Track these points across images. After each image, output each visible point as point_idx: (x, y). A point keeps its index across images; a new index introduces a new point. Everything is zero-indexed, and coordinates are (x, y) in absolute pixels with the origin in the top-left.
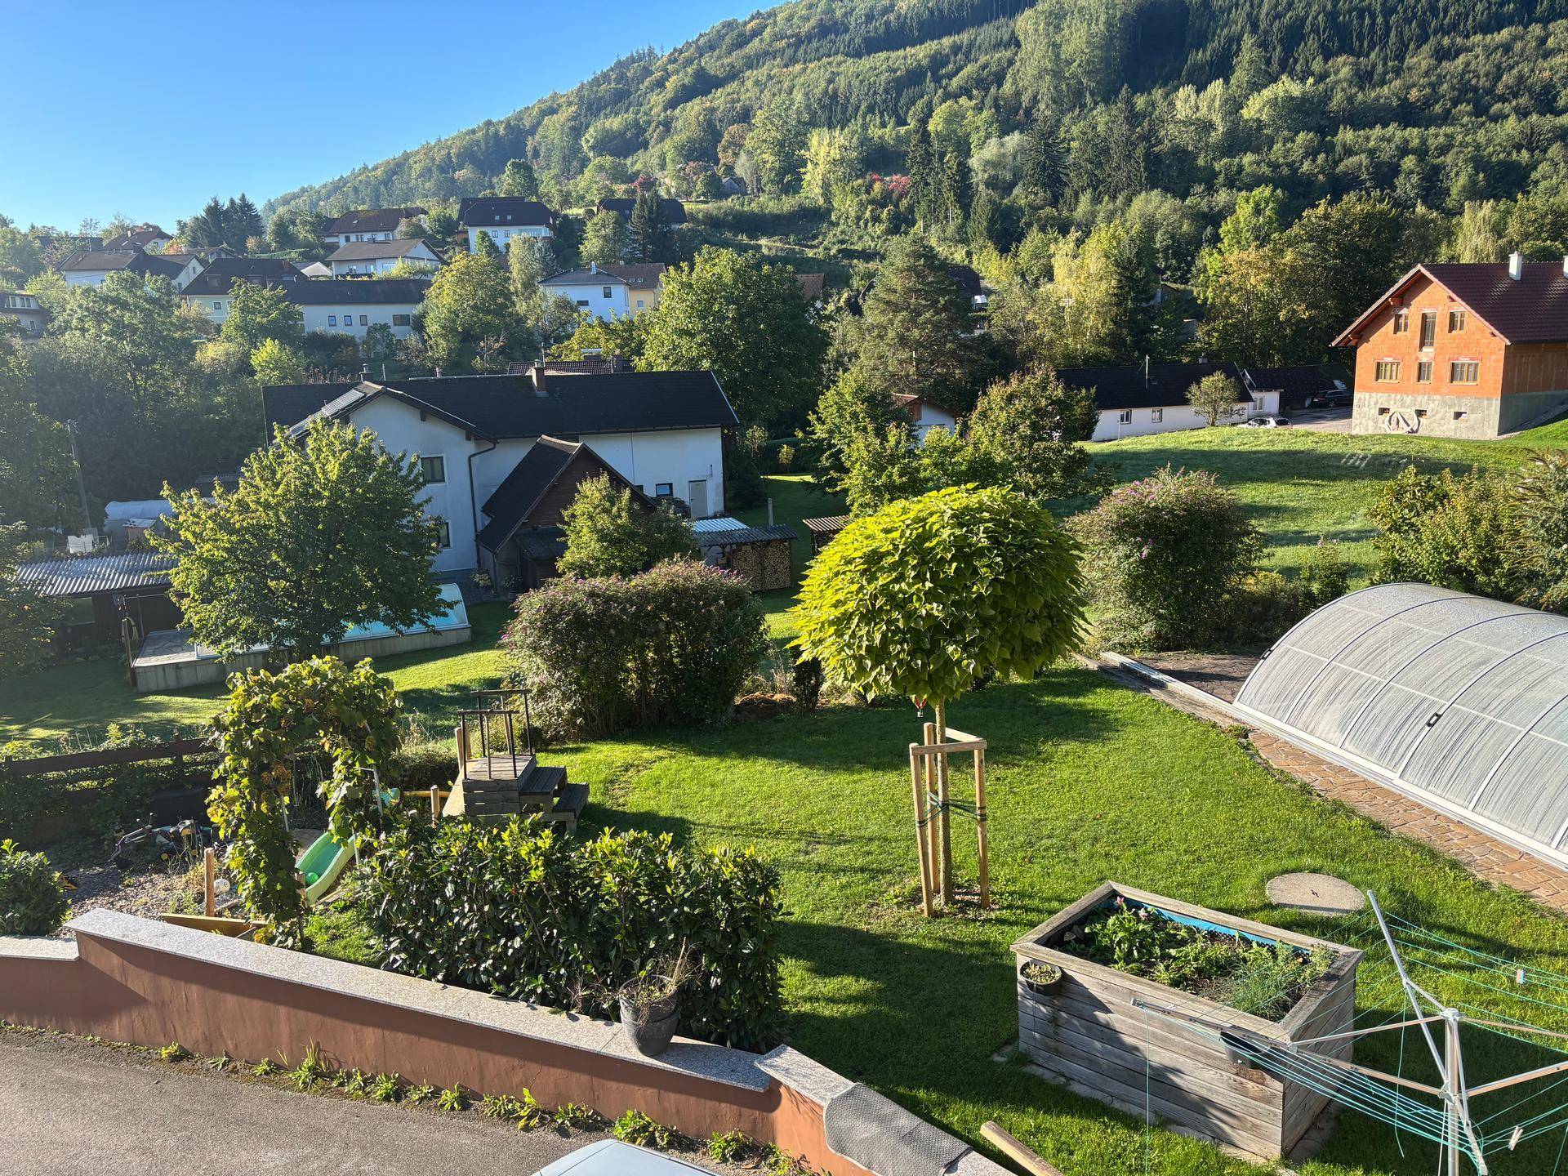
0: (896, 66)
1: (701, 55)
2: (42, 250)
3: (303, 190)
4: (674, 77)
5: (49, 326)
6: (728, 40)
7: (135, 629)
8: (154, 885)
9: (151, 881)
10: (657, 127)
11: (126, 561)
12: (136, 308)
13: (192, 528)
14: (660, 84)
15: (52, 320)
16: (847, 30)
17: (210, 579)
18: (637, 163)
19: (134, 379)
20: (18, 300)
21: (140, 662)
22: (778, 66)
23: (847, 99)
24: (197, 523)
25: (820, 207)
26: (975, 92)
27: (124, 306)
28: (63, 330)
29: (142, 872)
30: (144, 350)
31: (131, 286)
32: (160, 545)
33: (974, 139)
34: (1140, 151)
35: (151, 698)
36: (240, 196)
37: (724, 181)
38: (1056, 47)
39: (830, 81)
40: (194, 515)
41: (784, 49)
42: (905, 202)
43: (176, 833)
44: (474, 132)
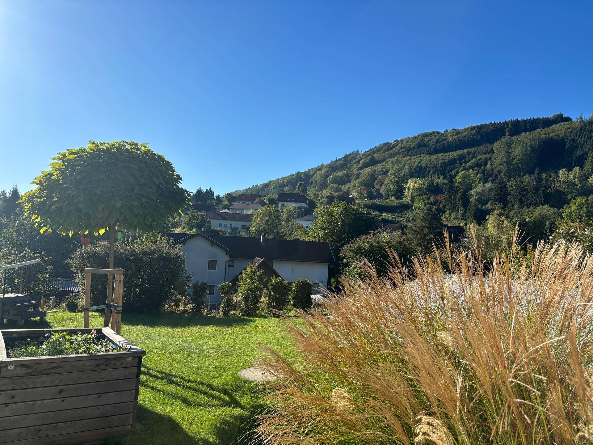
0: (445, 158)
1: (374, 153)
3: (237, 191)
4: (363, 160)
6: (384, 148)
10: (354, 175)
14: (358, 162)
16: (428, 146)
18: (345, 188)
22: (401, 157)
23: (426, 169)
25: (409, 204)
26: (476, 168)
33: (474, 184)
34: (541, 191)
36: (209, 188)
37: (374, 194)
38: (509, 154)
39: (419, 163)
41: (404, 152)
42: (442, 204)
44: (293, 175)
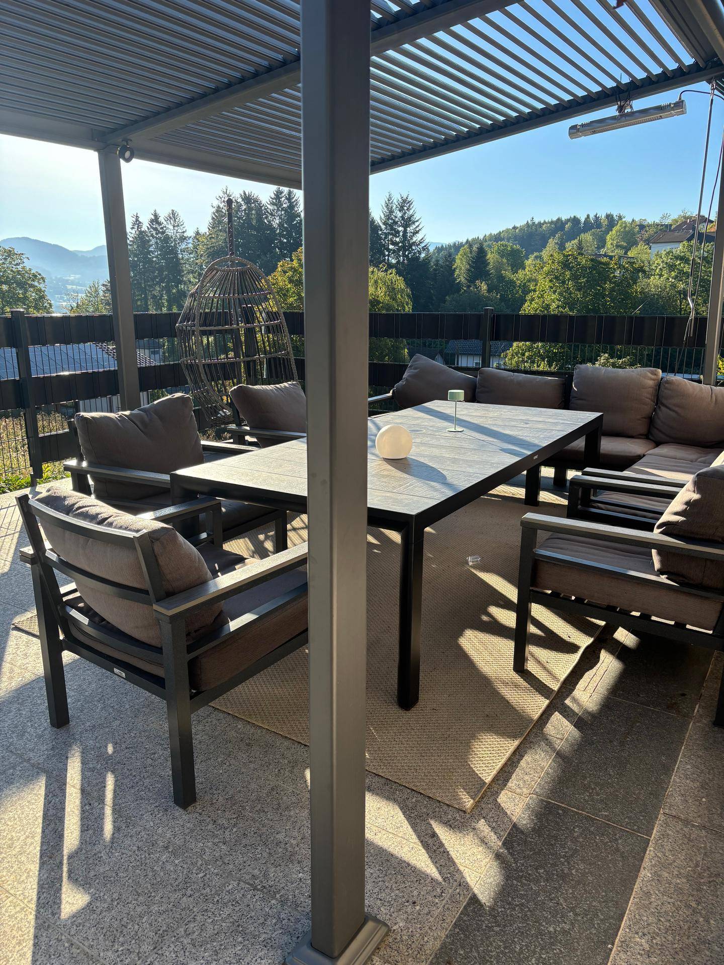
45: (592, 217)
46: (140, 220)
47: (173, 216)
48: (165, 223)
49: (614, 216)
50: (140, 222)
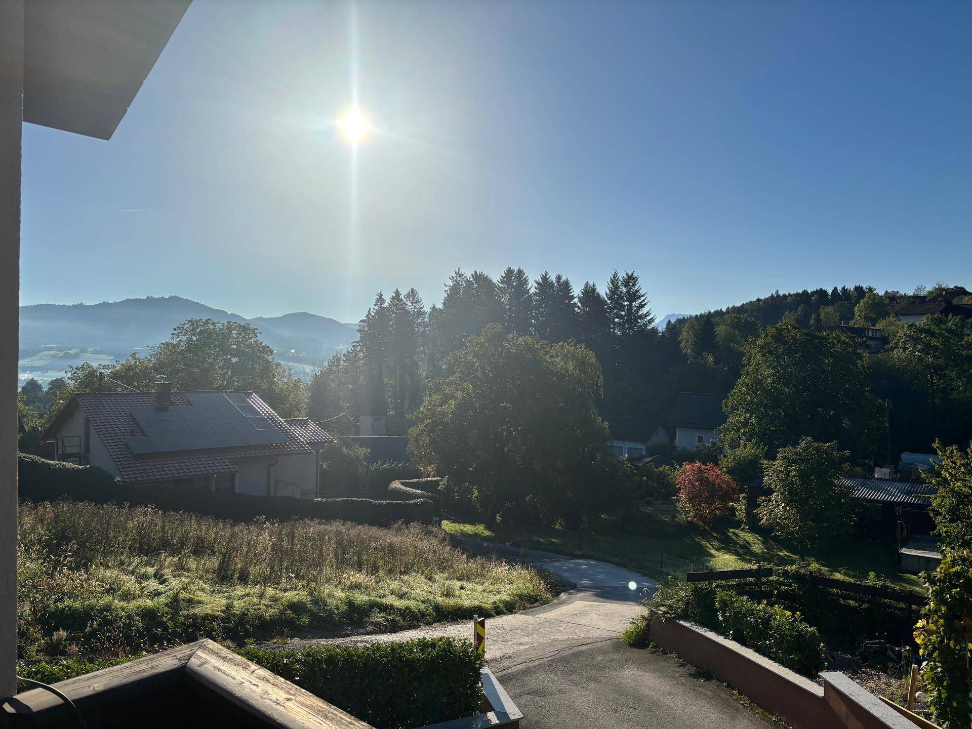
2: (889, 304)
5: (886, 346)
7: (905, 530)
8: (880, 679)
9: (878, 675)
11: (906, 486)
12: (940, 335)
13: (950, 470)
15: (888, 343)
17: (958, 505)
19: (932, 379)
20: (870, 332)
21: (905, 551)
24: (954, 468)
27: (933, 334)
28: (892, 349)
29: (874, 668)
30: (941, 361)
31: (939, 322)
32: (928, 478)
35: (908, 575)
40: (953, 462)
43: (899, 651)
45: (839, 289)
46: (383, 297)
47: (412, 294)
48: (405, 300)
49: (864, 288)
50: (384, 300)
